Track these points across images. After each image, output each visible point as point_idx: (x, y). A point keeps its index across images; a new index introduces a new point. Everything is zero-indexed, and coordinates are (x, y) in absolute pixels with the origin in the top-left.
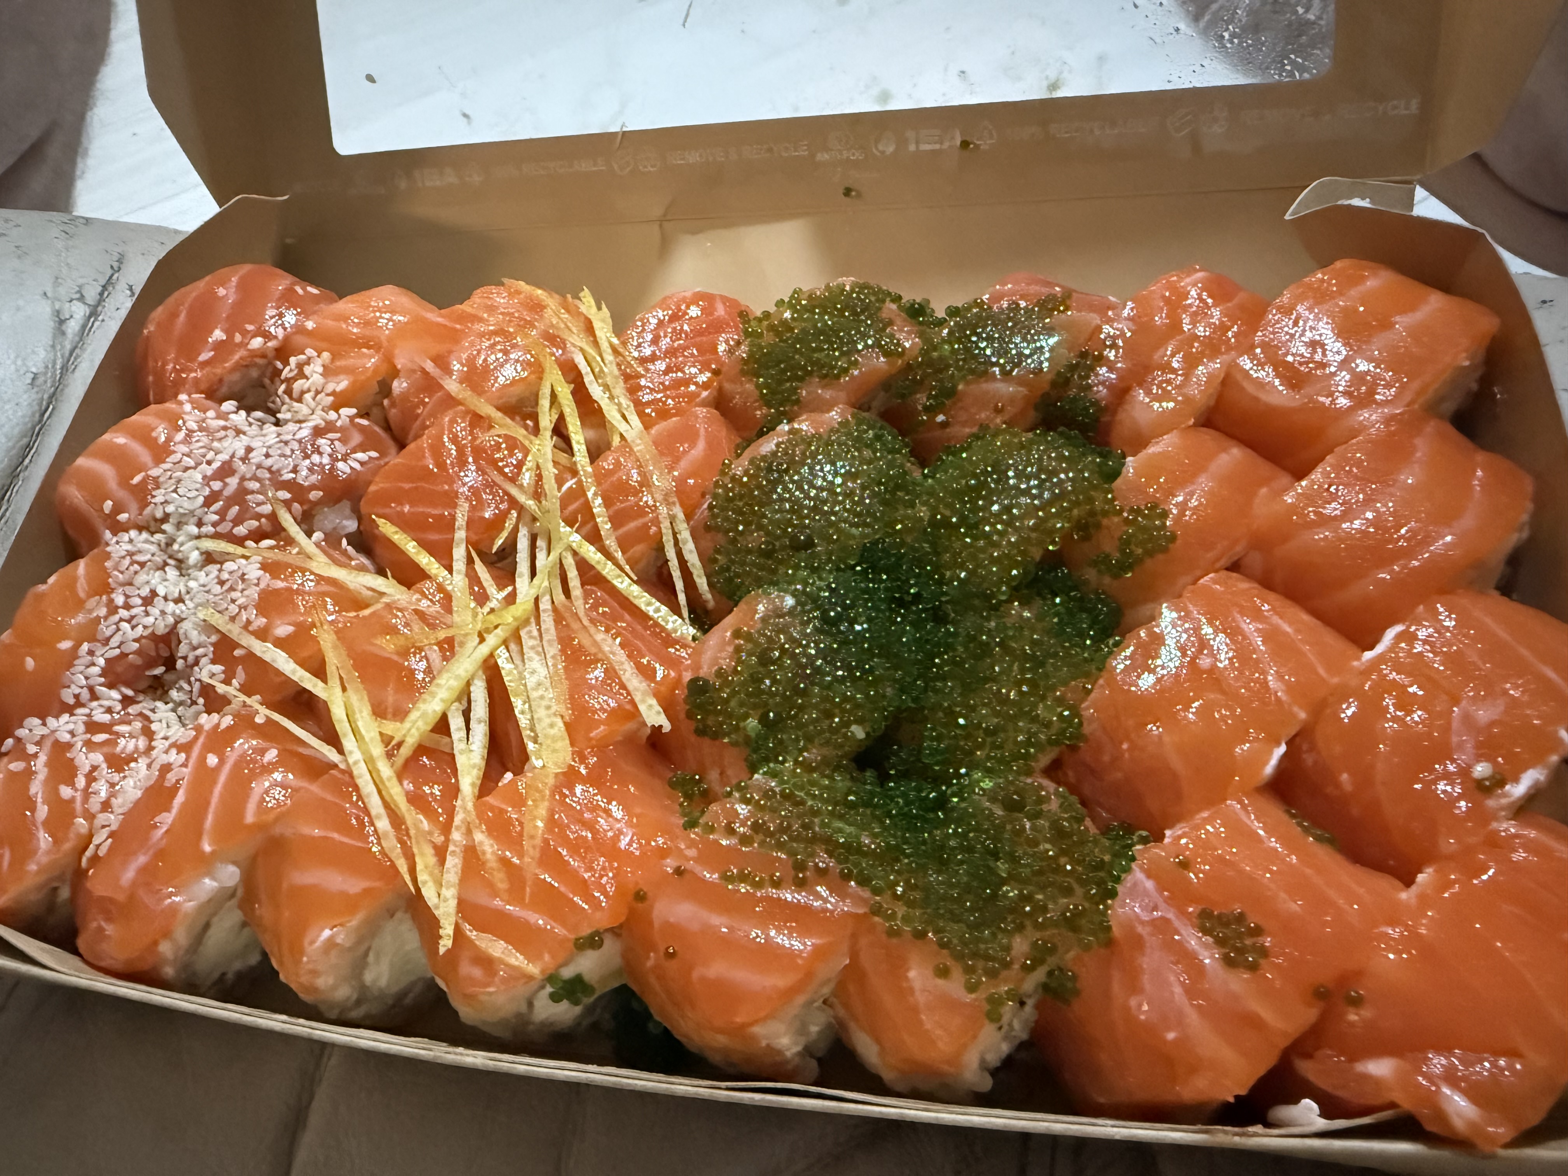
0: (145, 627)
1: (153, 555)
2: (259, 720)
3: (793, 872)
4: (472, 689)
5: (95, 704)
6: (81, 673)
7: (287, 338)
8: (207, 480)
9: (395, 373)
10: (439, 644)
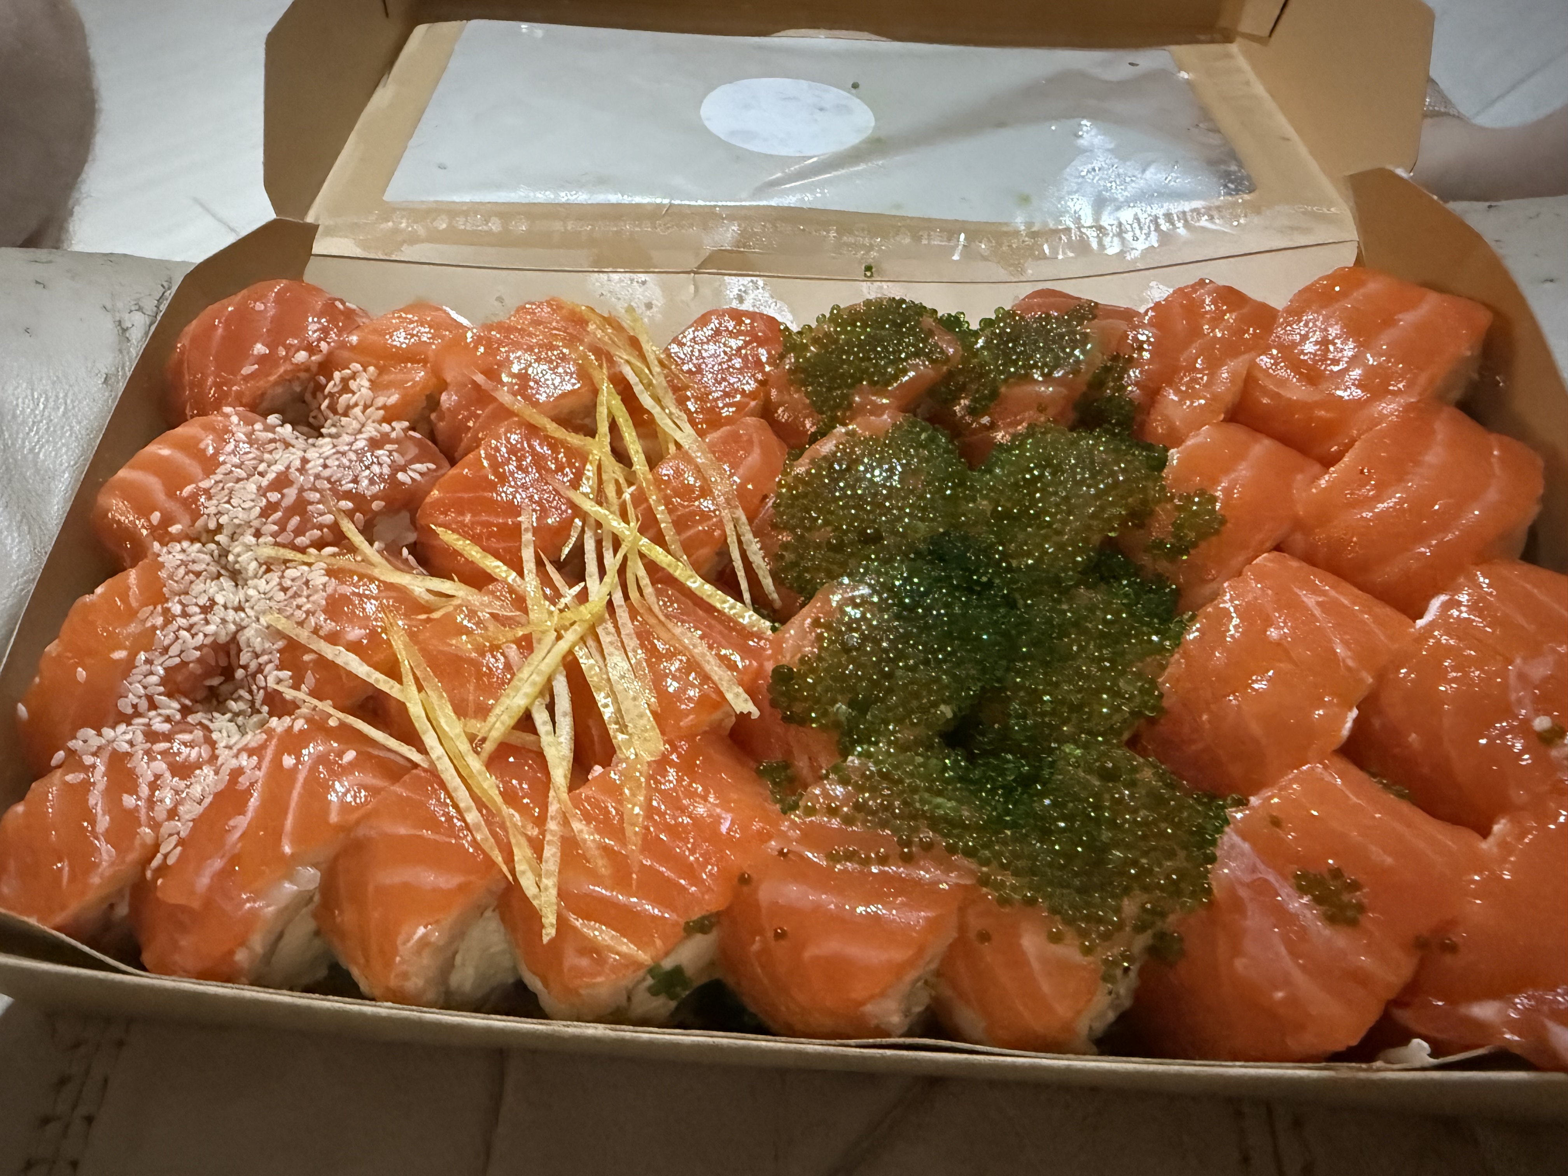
0: (206, 635)
1: (208, 564)
2: (332, 723)
3: (899, 848)
4: (554, 683)
5: (152, 713)
6: (139, 682)
7: (330, 353)
8: (262, 492)
9: (443, 386)
10: (518, 642)
